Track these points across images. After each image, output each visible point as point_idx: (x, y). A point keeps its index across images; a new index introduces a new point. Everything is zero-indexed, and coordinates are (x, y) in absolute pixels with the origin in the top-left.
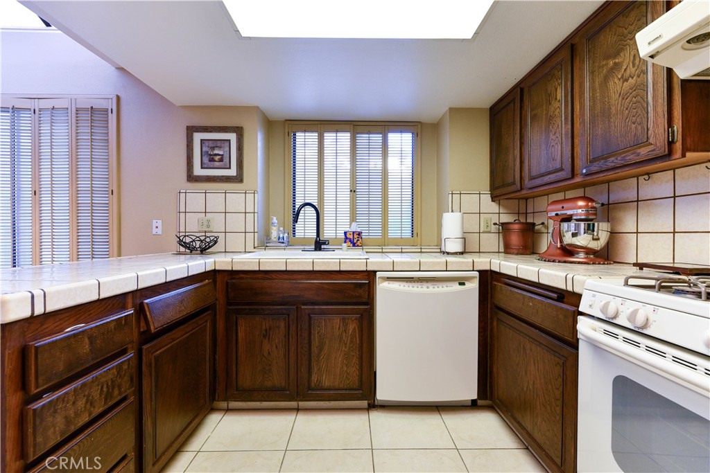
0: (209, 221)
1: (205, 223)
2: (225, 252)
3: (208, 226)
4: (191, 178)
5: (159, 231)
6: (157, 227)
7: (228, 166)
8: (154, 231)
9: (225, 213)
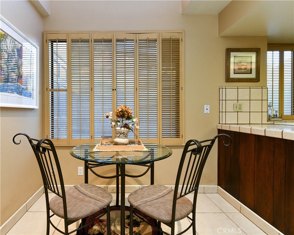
0: (240, 105)
1: (238, 107)
2: (250, 124)
3: (240, 108)
4: (228, 79)
5: (208, 111)
6: (207, 109)
7: (250, 72)
8: (205, 111)
9: (250, 100)
